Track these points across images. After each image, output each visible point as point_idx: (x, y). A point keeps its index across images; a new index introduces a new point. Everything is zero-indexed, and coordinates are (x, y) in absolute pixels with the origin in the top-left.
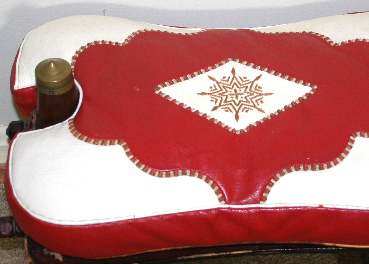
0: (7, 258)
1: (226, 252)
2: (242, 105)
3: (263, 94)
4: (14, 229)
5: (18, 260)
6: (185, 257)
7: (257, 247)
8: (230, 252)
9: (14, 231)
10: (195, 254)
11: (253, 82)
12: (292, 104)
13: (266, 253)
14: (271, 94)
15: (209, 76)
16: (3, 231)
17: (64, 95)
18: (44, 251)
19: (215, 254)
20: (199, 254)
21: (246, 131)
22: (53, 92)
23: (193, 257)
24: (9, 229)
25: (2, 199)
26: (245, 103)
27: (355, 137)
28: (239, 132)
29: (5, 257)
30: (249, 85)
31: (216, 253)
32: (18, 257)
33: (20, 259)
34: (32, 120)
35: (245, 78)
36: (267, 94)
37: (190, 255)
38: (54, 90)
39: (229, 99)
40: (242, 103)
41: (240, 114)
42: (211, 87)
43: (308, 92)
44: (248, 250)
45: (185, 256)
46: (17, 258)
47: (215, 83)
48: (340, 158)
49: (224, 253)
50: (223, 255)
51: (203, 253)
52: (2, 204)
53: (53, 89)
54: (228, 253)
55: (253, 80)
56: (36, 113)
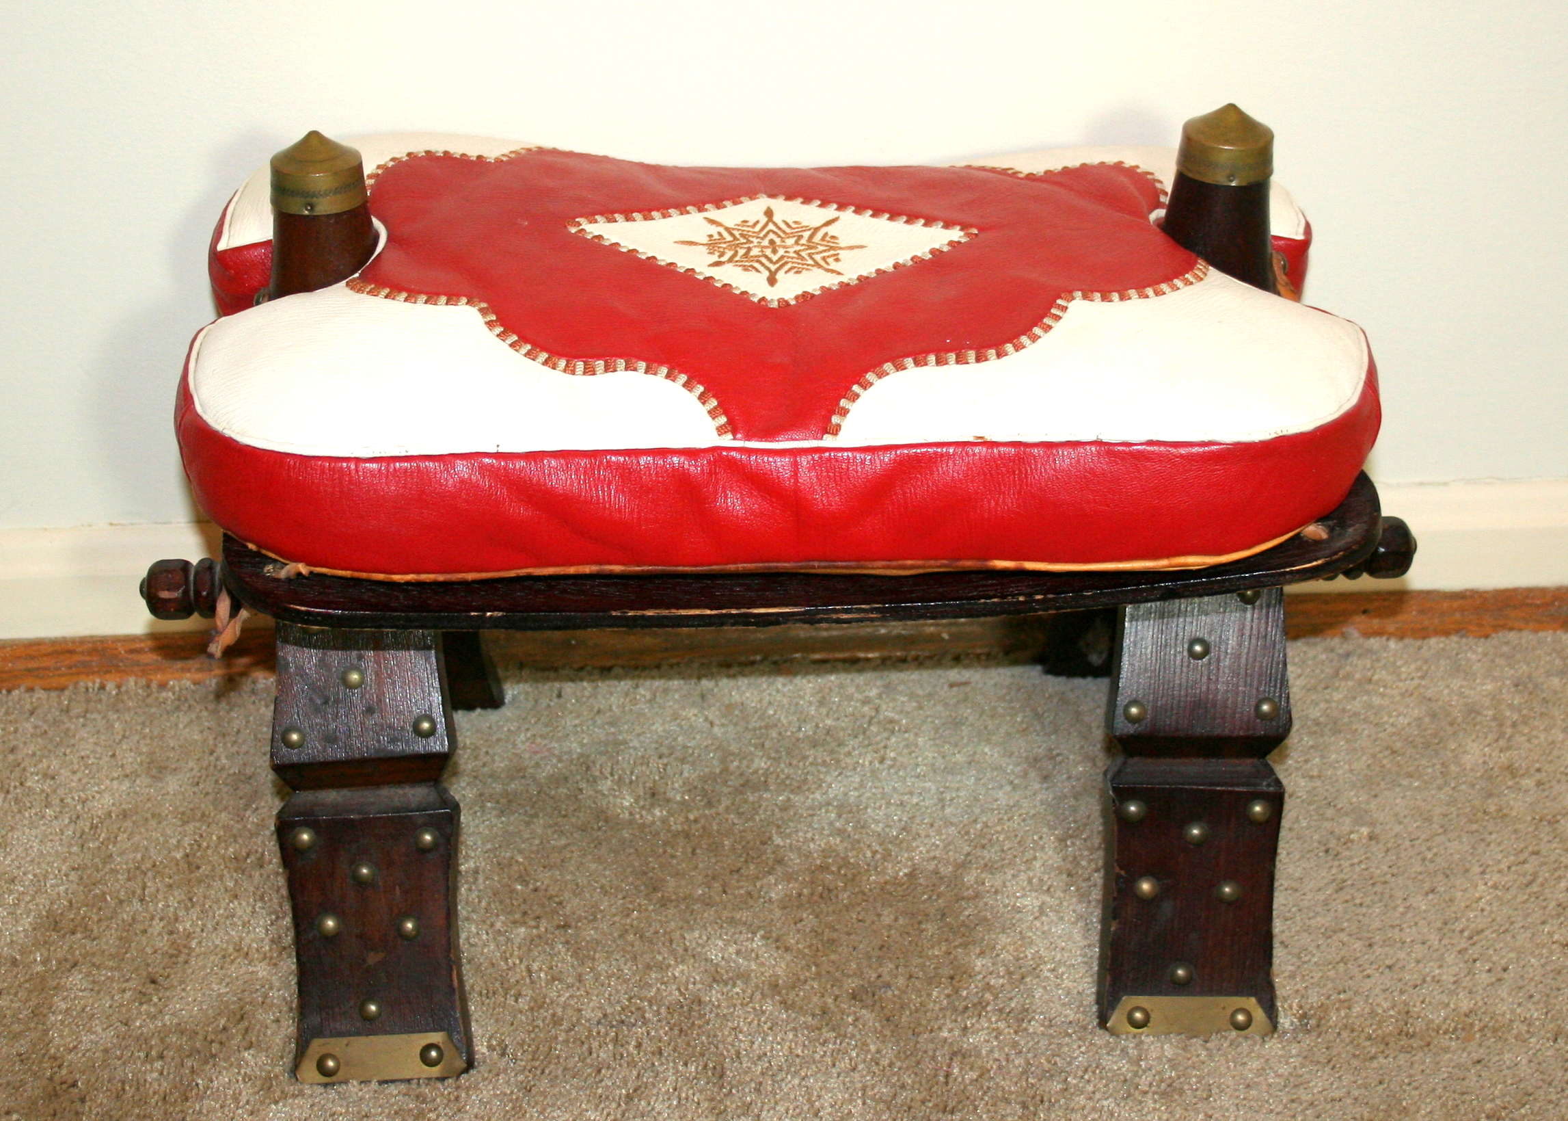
2: (786, 263)
3: (841, 248)
11: (817, 230)
12: (912, 259)
14: (862, 247)
15: (706, 218)
21: (793, 303)
23: (650, 613)
26: (795, 260)
27: (1069, 301)
28: (776, 303)
30: (806, 234)
35: (796, 222)
36: (851, 248)
39: (755, 252)
40: (786, 259)
41: (780, 276)
42: (711, 236)
43: (956, 239)
47: (721, 230)
48: (1029, 337)
55: (818, 225)
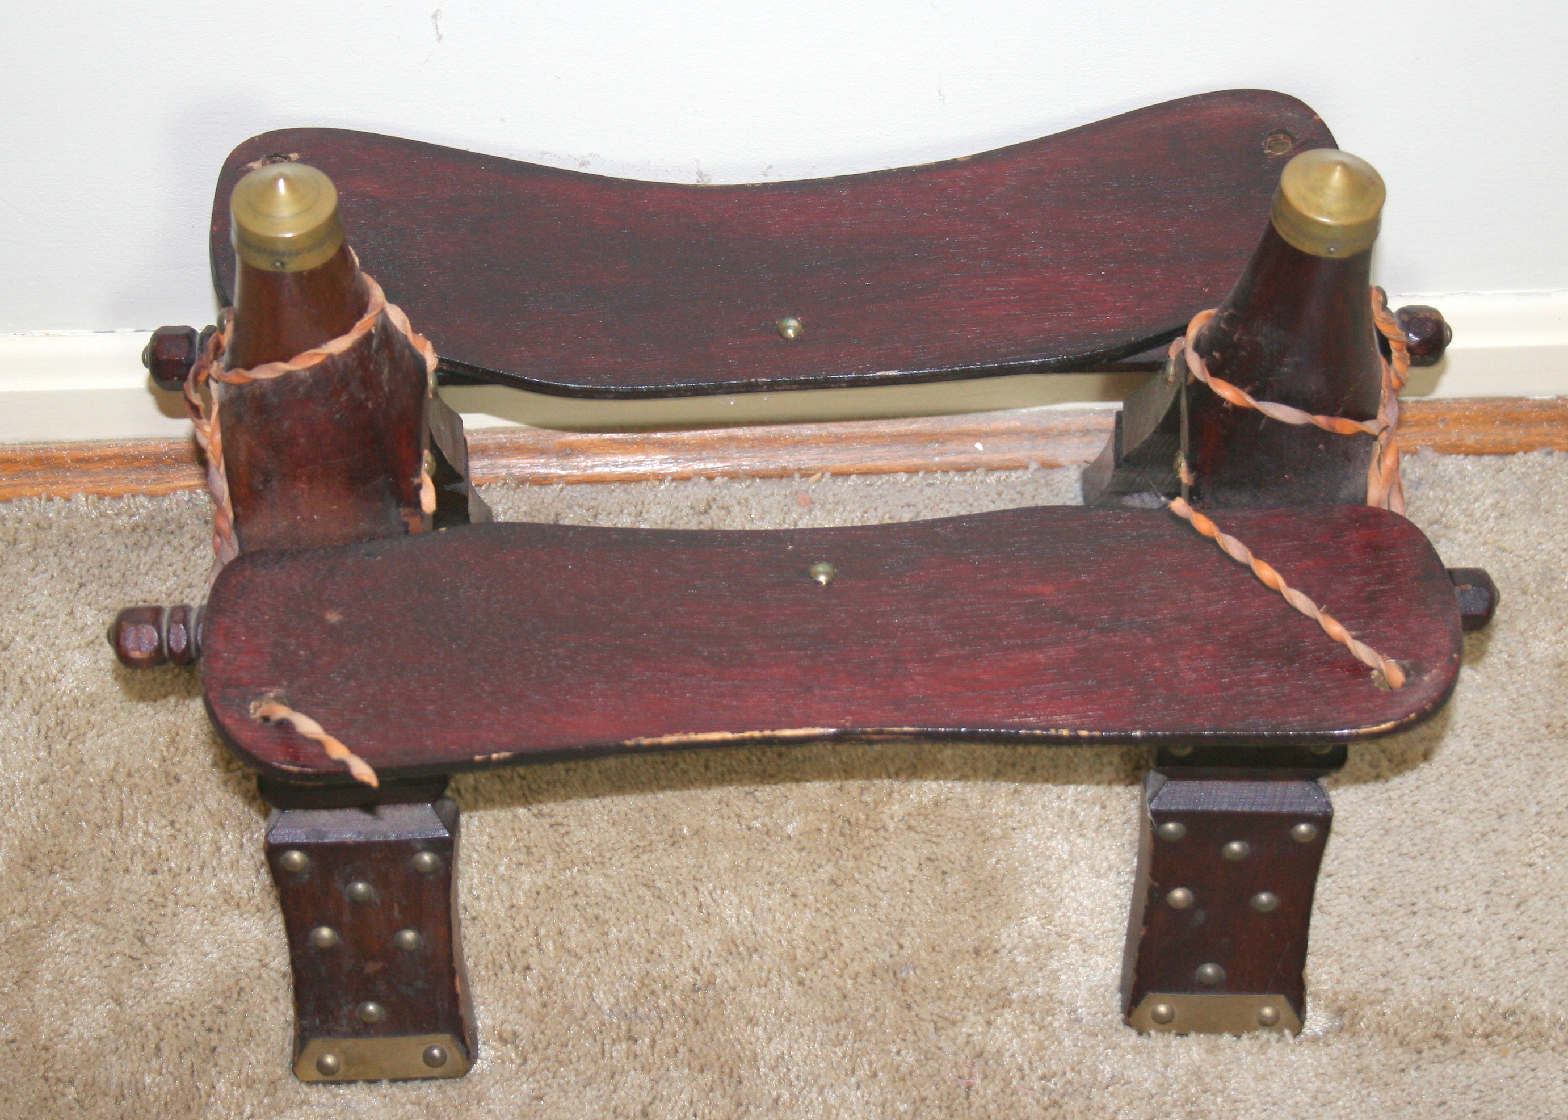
0: (141, 716)
1: (761, 730)
4: (165, 644)
5: (175, 724)
6: (645, 741)
7: (850, 718)
8: (773, 730)
9: (166, 650)
10: (672, 731)
13: (875, 737)
16: (132, 649)
17: (313, 273)
18: (248, 711)
19: (729, 736)
20: (686, 733)
22: (283, 264)
23: (667, 739)
24: (151, 643)
25: (127, 542)
29: (136, 714)
31: (733, 733)
32: (174, 714)
33: (180, 720)
34: (221, 337)
37: (660, 736)
38: (285, 259)
44: (823, 726)
45: (647, 736)
46: (172, 718)
49: (756, 734)
50: (752, 740)
51: (697, 732)
52: (128, 556)
53: (284, 254)
54: (768, 733)
56: (232, 317)
